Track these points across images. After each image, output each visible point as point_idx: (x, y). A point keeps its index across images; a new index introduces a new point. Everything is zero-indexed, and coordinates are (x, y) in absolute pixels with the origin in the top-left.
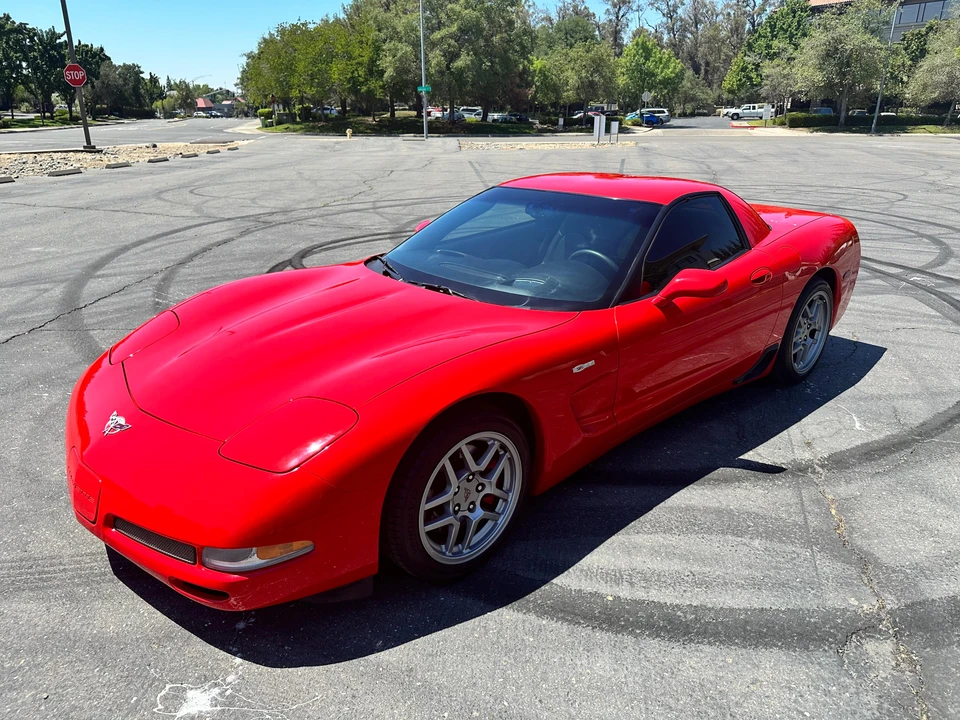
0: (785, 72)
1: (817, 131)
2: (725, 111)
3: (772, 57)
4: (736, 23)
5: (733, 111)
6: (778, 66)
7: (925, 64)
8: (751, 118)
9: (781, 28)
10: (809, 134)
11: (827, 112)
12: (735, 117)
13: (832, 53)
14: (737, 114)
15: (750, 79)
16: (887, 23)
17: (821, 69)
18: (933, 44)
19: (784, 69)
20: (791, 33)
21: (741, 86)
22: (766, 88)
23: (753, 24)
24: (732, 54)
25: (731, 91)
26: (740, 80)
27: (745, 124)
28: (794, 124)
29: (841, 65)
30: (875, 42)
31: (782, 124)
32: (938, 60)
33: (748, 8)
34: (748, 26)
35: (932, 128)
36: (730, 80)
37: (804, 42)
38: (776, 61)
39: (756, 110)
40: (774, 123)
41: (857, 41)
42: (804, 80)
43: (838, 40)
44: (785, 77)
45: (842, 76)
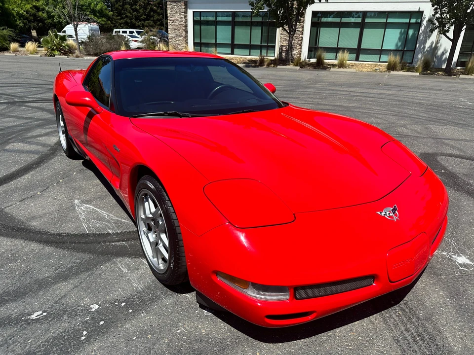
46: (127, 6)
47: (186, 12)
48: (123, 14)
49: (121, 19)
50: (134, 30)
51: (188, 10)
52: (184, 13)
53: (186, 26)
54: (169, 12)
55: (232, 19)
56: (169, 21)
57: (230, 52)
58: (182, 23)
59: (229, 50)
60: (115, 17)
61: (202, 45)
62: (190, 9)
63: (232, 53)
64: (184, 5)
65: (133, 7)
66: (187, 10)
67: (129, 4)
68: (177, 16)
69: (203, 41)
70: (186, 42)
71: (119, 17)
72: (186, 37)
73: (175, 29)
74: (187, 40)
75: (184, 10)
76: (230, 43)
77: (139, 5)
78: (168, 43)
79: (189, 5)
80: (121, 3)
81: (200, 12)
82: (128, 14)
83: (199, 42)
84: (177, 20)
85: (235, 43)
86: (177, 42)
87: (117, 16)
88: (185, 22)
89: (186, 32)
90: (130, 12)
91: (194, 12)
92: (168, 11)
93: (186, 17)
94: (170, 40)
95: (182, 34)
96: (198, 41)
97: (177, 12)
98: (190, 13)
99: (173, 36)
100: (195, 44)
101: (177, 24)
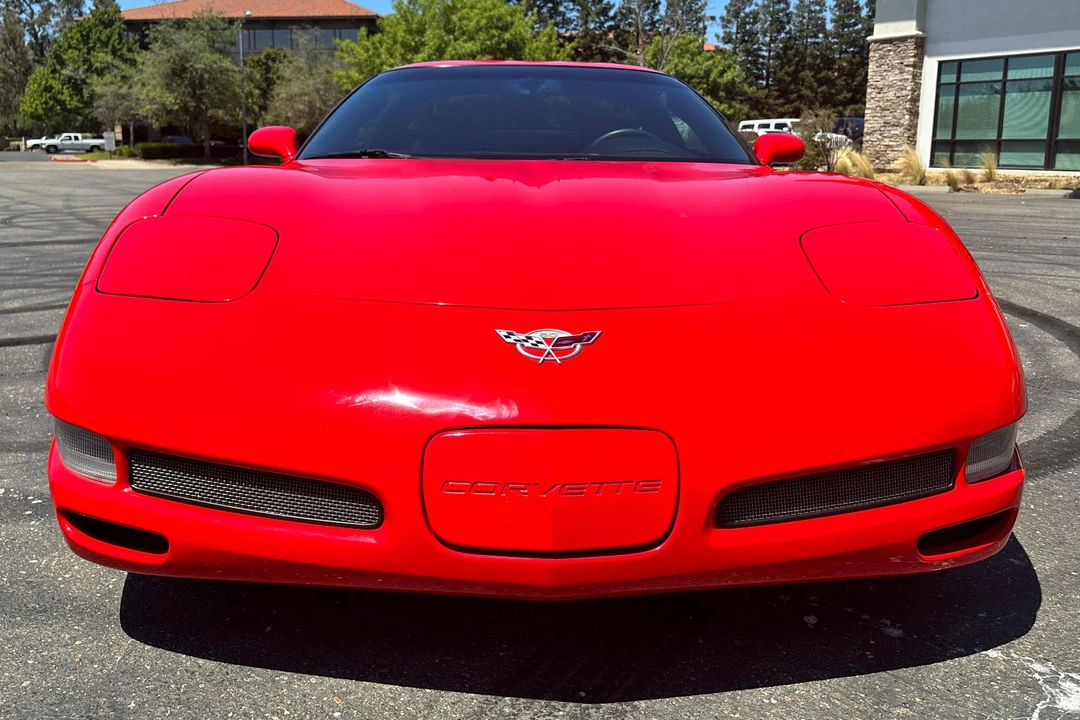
0: (124, 90)
1: (181, 163)
2: (31, 143)
3: (100, 73)
4: (10, 32)
5: (44, 141)
6: (112, 83)
7: (281, 91)
8: (78, 150)
9: (99, 39)
10: (172, 167)
11: (178, 142)
12: (52, 150)
13: (178, 72)
14: (55, 146)
15: (62, 103)
16: (233, 44)
17: (168, 87)
18: (285, 70)
19: (120, 87)
20: (113, 46)
21: (49, 110)
22: (100, 110)
23: (35, 35)
24: (12, 71)
25: (35, 116)
26: (46, 103)
27: (72, 157)
28: (148, 156)
29: (192, 85)
30: (227, 63)
31: (132, 156)
32: (295, 88)
33: (23, 16)
34: (28, 38)
36: (29, 102)
37: (141, 57)
38: (108, 78)
39: (80, 141)
40: (121, 155)
41: (205, 60)
42: (152, 101)
43: (184, 58)
44: (124, 97)
45: (199, 99)
46: (807, 74)
47: (918, 66)
48: (792, 92)
49: (785, 104)
50: (788, 121)
51: (926, 59)
52: (914, 66)
53: (915, 100)
54: (872, 67)
55: (1057, 72)
56: (869, 90)
57: (1042, 163)
58: (904, 92)
59: (1040, 158)
60: (771, 101)
61: (958, 148)
62: (930, 55)
63: (1049, 165)
64: (915, 48)
65: (823, 74)
66: (921, 60)
67: (811, 67)
68: (893, 77)
69: (960, 136)
70: (912, 140)
71: (782, 101)
72: (913, 127)
73: (883, 110)
74: (915, 134)
75: (912, 60)
76: (1045, 137)
77: (839, 70)
78: (861, 143)
79: (929, 47)
80: (792, 68)
81: (960, 62)
82: (805, 92)
83: (949, 138)
84: (890, 86)
85: (1061, 137)
86: (887, 142)
87: (778, 98)
88: (913, 90)
89: (914, 114)
90: (810, 88)
91: (941, 63)
92: (870, 66)
93: (916, 77)
94: (865, 139)
95: (902, 121)
96: (945, 135)
97: (893, 67)
98: (930, 65)
99: (877, 126)
100: (936, 145)
101: (891, 95)
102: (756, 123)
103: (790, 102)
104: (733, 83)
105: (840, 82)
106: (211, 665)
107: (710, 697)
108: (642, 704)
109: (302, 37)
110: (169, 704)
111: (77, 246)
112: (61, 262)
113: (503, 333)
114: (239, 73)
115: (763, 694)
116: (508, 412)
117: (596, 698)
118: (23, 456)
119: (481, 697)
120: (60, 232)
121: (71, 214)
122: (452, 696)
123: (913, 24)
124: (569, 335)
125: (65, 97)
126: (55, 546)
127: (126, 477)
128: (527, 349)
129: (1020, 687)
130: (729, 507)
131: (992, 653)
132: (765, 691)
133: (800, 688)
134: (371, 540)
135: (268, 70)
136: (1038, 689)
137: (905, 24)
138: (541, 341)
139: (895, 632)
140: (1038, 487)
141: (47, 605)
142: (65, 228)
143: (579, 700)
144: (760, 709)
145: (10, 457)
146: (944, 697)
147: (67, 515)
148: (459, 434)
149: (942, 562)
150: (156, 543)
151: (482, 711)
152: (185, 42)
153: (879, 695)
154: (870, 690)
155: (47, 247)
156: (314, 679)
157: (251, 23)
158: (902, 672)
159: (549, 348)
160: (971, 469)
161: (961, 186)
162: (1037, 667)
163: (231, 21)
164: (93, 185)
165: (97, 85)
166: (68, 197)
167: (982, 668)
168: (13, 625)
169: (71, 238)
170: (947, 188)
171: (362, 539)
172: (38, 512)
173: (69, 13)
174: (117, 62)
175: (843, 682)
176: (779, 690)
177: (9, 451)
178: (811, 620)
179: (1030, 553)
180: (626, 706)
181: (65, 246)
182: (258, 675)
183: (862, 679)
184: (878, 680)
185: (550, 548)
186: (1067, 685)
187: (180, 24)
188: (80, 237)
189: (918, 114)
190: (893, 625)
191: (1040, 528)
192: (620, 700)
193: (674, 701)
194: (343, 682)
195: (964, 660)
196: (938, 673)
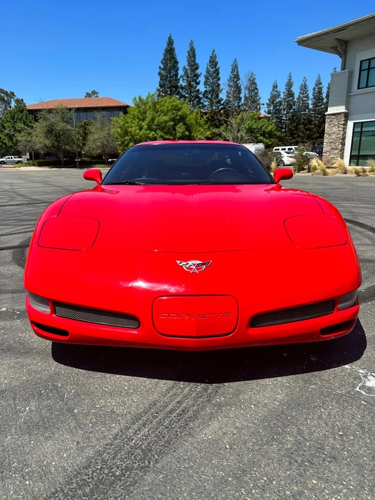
0: (29, 139)
1: (53, 168)
3: (19, 132)
6: (24, 136)
7: (90, 137)
8: (12, 163)
9: (18, 118)
10: (49, 169)
11: (52, 159)
13: (50, 131)
14: (3, 161)
15: (5, 144)
16: (71, 119)
17: (46, 137)
18: (92, 129)
19: (28, 137)
20: (24, 121)
22: (20, 147)
27: (10, 166)
28: (40, 165)
29: (56, 136)
30: (69, 127)
31: (34, 165)
32: (96, 136)
35: (101, 165)
37: (36, 125)
38: (22, 134)
39: (13, 159)
40: (29, 165)
41: (61, 126)
42: (40, 143)
43: (52, 125)
44: (29, 141)
45: (58, 142)
46: (301, 127)
47: (345, 124)
48: (295, 134)
49: (291, 139)
50: (293, 147)
51: (349, 122)
52: (344, 125)
53: (344, 139)
56: (325, 135)
58: (339, 136)
60: (287, 138)
61: (360, 158)
62: (350, 120)
64: (344, 117)
65: (308, 126)
66: (347, 122)
67: (303, 124)
68: (335, 129)
69: (360, 154)
70: (342, 155)
72: (342, 150)
73: (331, 143)
74: (343, 153)
75: (343, 122)
77: (314, 125)
78: (322, 156)
79: (350, 117)
80: (295, 124)
81: (362, 123)
82: (300, 134)
83: (357, 154)
84: (334, 133)
86: (332, 156)
87: (289, 136)
88: (343, 135)
89: (343, 144)
90: (303, 132)
91: (354, 123)
92: (326, 125)
93: (344, 129)
94: (324, 154)
95: (338, 147)
96: (355, 153)
97: (335, 125)
98: (350, 124)
99: (328, 149)
100: (352, 157)
101: (334, 137)
102: (280, 148)
103: (294, 138)
104: (271, 131)
105: (315, 130)
106: (84, 371)
107: (249, 382)
108: (226, 384)
109: (98, 115)
110: (71, 385)
111: (18, 207)
112: (13, 214)
113: (178, 262)
114: (74, 130)
115: (267, 381)
116: (181, 290)
117: (211, 382)
118: (10, 295)
119: (173, 382)
120: (11, 200)
121: (13, 192)
122: (164, 381)
123: (344, 107)
124: (200, 262)
125: (6, 141)
126: (26, 329)
127: (54, 311)
128: (187, 268)
129: (354, 378)
130: (255, 321)
131: (346, 366)
132: (267, 380)
133: (279, 379)
134: (136, 332)
135: (85, 129)
136: (360, 379)
137: (340, 107)
138: (192, 264)
139: (314, 359)
140: (372, 304)
141: (27, 351)
142: (12, 199)
143: (205, 383)
144: (266, 386)
145: (6, 296)
146: (328, 381)
147: (34, 323)
148: (165, 298)
149: (332, 336)
150: (65, 333)
151: (174, 387)
152: (53, 118)
153: (306, 381)
154: (303, 380)
155: (7, 207)
156: (118, 376)
157: (78, 110)
158: (315, 373)
159: (194, 268)
160: (340, 306)
161: (361, 174)
162: (361, 371)
163: (70, 109)
164: (20, 178)
165: (19, 137)
166: (11, 184)
167: (342, 372)
168: (17, 358)
169: (15, 203)
170: (355, 175)
171: (133, 332)
172: (19, 317)
173: (6, 107)
174: (26, 127)
175: (294, 376)
176: (273, 379)
177: (5, 293)
178: (285, 355)
179: (365, 330)
180: (221, 385)
181: (13, 207)
182: (99, 374)
183: (301, 376)
184: (306, 376)
185: (195, 335)
186: (370, 378)
187: (50, 111)
188: (18, 203)
189: (345, 144)
190: (313, 356)
191: (370, 320)
192: (219, 383)
193: (237, 383)
194: (128, 377)
195: (336, 369)
196: (327, 374)
